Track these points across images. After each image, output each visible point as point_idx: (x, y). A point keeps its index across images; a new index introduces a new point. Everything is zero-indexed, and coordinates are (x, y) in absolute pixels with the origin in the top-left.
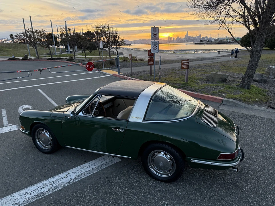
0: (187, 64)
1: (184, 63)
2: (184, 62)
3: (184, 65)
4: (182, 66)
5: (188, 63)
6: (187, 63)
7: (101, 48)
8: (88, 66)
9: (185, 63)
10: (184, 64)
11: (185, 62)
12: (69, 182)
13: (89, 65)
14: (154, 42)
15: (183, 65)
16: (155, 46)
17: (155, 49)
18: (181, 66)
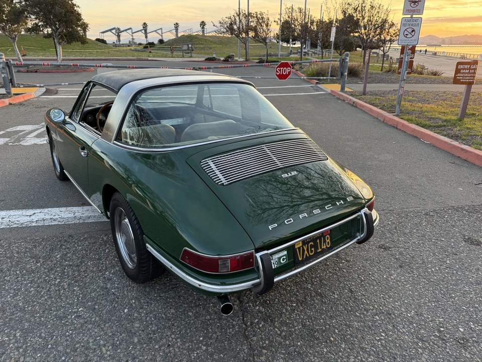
0: (469, 73)
1: (463, 69)
2: (462, 67)
3: (461, 75)
4: (455, 77)
5: (473, 71)
6: (470, 69)
7: (331, 40)
8: (280, 70)
9: (465, 69)
10: (462, 71)
11: (466, 66)
12: (22, 224)
13: (282, 69)
14: (409, 21)
15: (459, 75)
16: (410, 30)
17: (408, 36)
18: (453, 76)
